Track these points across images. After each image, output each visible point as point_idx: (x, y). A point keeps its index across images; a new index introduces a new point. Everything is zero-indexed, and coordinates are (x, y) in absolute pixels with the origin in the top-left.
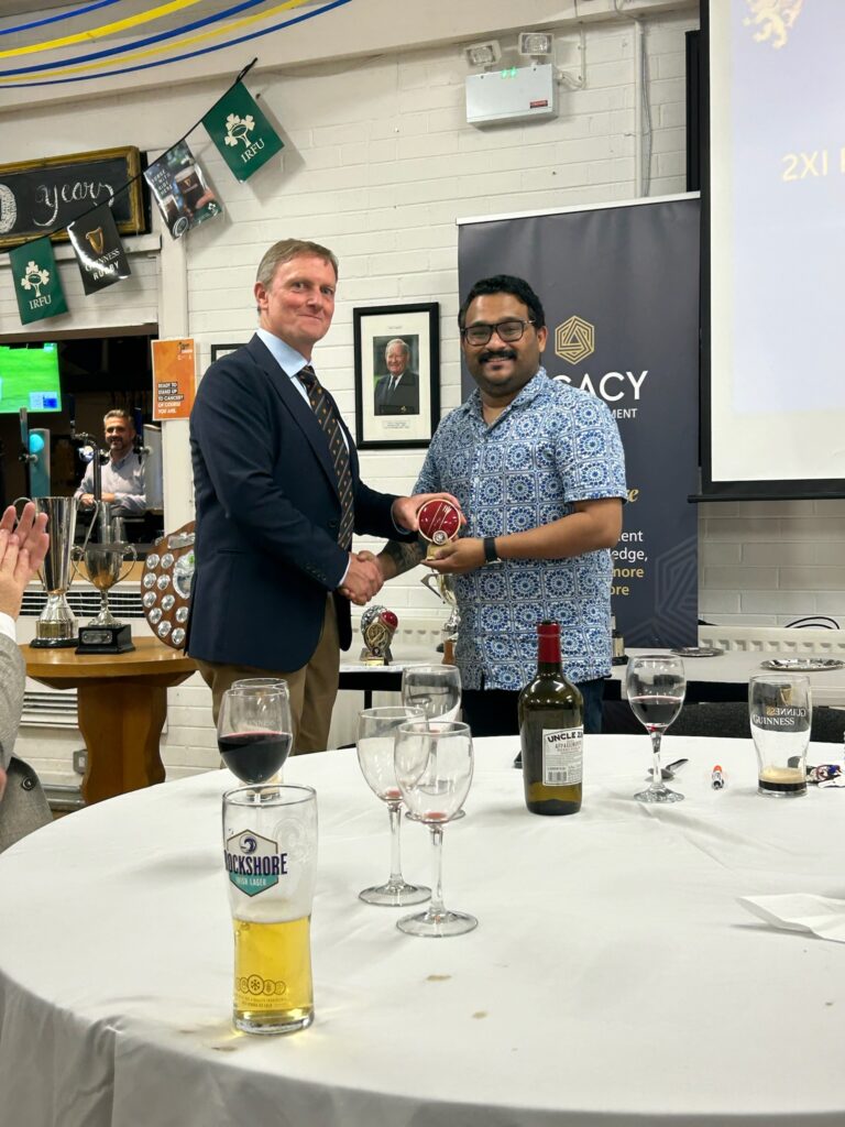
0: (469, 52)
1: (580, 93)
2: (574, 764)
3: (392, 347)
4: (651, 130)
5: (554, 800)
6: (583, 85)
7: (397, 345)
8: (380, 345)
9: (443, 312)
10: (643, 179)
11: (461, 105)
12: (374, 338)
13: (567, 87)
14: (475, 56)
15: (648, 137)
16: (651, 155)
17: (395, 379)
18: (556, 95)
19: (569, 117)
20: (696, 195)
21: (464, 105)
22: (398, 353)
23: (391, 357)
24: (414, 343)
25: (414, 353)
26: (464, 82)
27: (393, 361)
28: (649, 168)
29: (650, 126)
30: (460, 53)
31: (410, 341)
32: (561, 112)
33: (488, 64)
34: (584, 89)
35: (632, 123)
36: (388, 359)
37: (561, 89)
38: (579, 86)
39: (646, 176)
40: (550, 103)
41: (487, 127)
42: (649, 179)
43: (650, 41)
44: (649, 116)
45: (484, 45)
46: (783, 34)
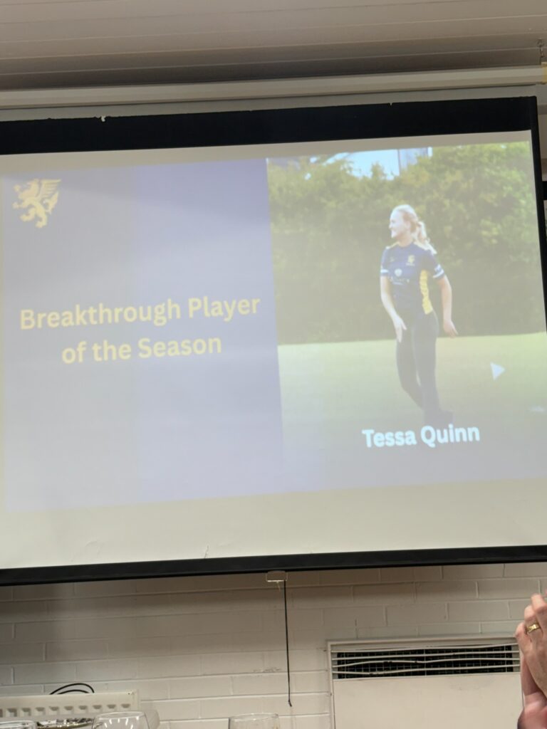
46: (44, 217)
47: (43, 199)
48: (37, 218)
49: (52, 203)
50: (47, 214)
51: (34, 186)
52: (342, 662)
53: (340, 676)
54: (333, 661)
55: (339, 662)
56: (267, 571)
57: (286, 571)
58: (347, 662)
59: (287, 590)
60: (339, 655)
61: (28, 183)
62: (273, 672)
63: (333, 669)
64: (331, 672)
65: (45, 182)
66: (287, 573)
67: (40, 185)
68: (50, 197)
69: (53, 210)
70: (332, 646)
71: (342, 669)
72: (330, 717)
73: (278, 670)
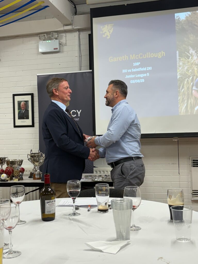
0: (39, 36)
1: (65, 47)
2: (53, 208)
3: (22, 103)
4: (81, 56)
5: (49, 217)
6: (66, 45)
7: (24, 103)
8: (19, 103)
9: (34, 95)
10: (80, 67)
11: (38, 48)
12: (18, 101)
13: (62, 45)
14: (41, 37)
15: (81, 57)
16: (81, 61)
17: (23, 111)
18: (60, 47)
19: (63, 52)
20: (91, 71)
21: (39, 48)
22: (24, 105)
23: (22, 106)
24: (28, 102)
25: (28, 105)
26: (38, 43)
27: (23, 106)
28: (81, 64)
29: (81, 55)
30: (37, 36)
31: (27, 102)
32: (61, 51)
33: (44, 39)
34: (66, 46)
35: (77, 54)
36: (21, 106)
37: (61, 45)
38: (65, 45)
39: (80, 66)
40: (58, 49)
41: (44, 53)
42: (81, 67)
43: (81, 35)
44: (81, 52)
45: (43, 35)
46: (109, 36)
47: (109, 30)
48: (107, 36)
49: (111, 31)
50: (110, 34)
51: (106, 26)
52: (195, 162)
53: (194, 166)
54: (192, 162)
55: (194, 162)
56: (173, 137)
57: (179, 137)
58: (196, 162)
59: (179, 142)
60: (194, 160)
61: (105, 26)
62: (174, 164)
63: (192, 164)
64: (191, 165)
65: (109, 25)
66: (179, 138)
67: (108, 26)
68: (111, 30)
69: (112, 33)
70: (191, 158)
71: (195, 164)
72: (190, 177)
73: (176, 164)
